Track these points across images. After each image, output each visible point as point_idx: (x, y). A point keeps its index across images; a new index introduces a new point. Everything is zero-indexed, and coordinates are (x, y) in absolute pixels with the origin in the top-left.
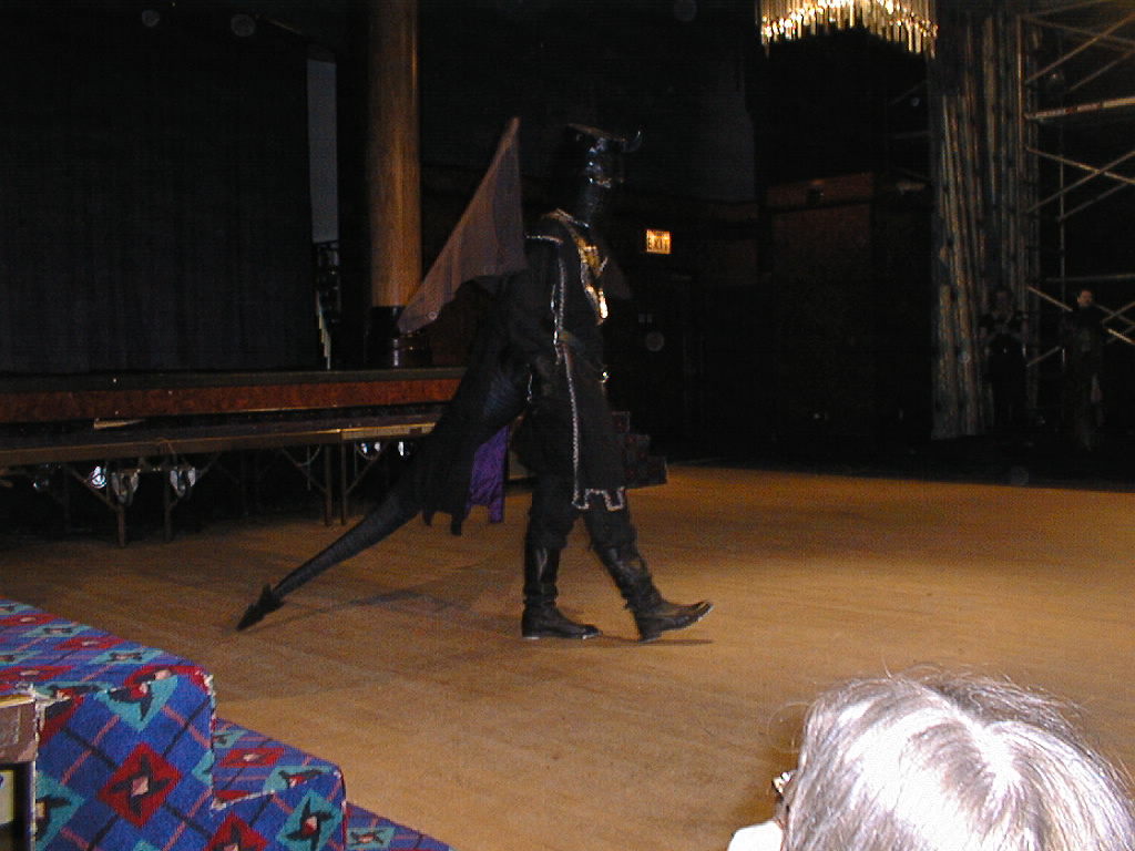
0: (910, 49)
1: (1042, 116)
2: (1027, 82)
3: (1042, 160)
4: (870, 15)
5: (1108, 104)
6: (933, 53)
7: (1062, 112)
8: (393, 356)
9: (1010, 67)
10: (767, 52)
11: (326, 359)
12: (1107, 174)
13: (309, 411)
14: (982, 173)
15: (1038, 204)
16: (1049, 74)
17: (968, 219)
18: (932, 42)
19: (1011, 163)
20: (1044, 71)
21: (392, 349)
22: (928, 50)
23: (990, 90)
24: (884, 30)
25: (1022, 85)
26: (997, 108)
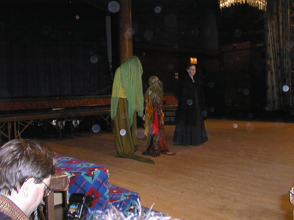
0: (260, 8)
6: (266, 9)
9: (286, 12)
10: (221, 11)
14: (279, 41)
17: (275, 53)
18: (265, 6)
19: (286, 38)
22: (264, 9)
23: (281, 19)
24: (253, 4)
26: (283, 24)
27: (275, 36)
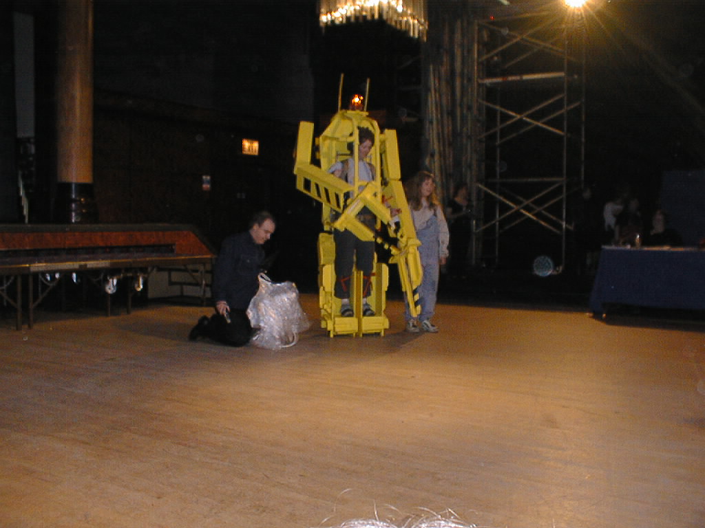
0: (412, 34)
1: (488, 81)
2: (480, 60)
3: (488, 109)
4: (387, 12)
5: (526, 77)
6: (425, 39)
7: (499, 80)
8: (72, 215)
9: (470, 51)
10: (323, 31)
11: (24, 217)
12: (524, 118)
14: (452, 114)
15: (484, 134)
16: (492, 58)
18: (425, 32)
19: (469, 108)
20: (489, 56)
21: (70, 211)
22: (423, 37)
23: (458, 65)
24: (396, 22)
25: (478, 62)
26: (462, 75)
27: (444, 101)
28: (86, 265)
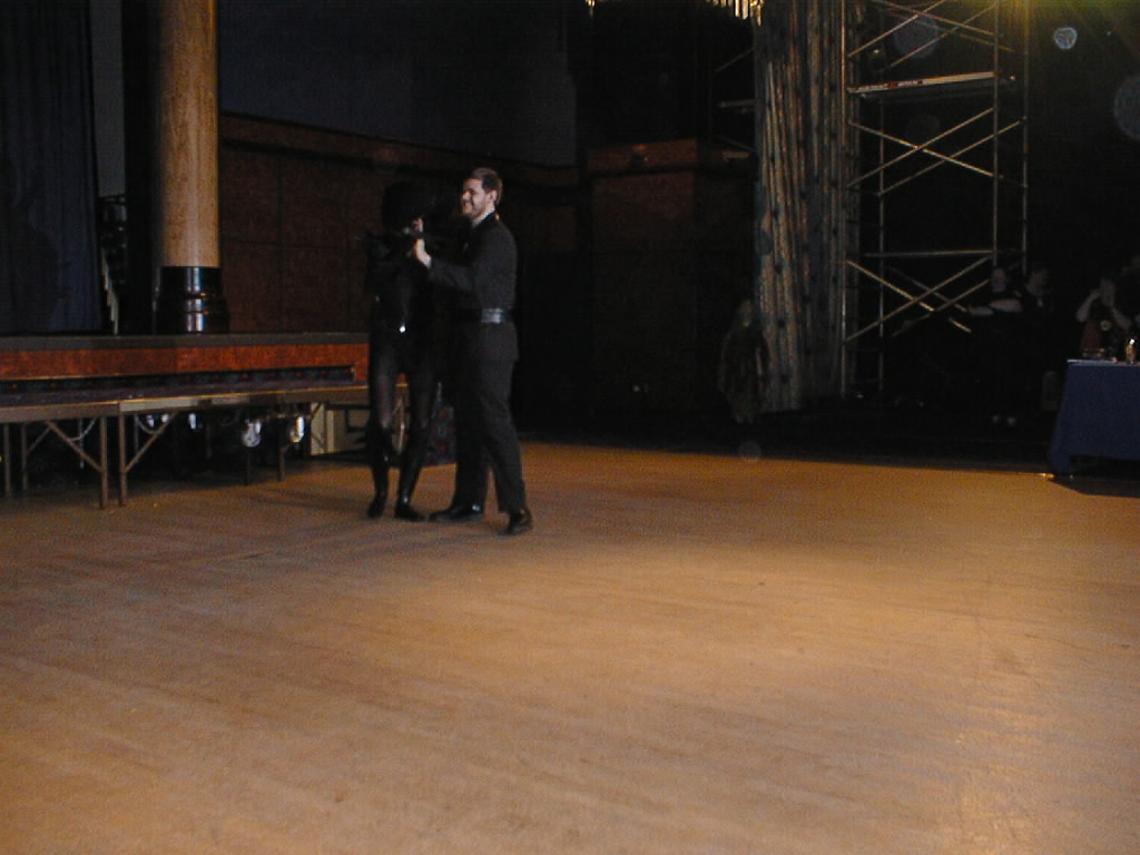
0: (737, 13)
1: (863, 90)
2: (850, 55)
3: (864, 135)
5: (926, 82)
6: (759, 20)
7: (882, 87)
9: (834, 40)
11: (112, 323)
12: (926, 151)
13: (87, 380)
14: (805, 145)
15: (858, 180)
16: (871, 49)
18: (759, 7)
19: (833, 136)
20: (866, 46)
22: (755, 17)
23: (814, 61)
25: (846, 57)
26: (820, 80)
27: (792, 126)
28: (210, 400)
